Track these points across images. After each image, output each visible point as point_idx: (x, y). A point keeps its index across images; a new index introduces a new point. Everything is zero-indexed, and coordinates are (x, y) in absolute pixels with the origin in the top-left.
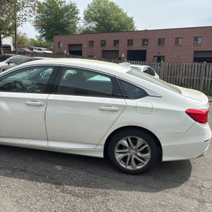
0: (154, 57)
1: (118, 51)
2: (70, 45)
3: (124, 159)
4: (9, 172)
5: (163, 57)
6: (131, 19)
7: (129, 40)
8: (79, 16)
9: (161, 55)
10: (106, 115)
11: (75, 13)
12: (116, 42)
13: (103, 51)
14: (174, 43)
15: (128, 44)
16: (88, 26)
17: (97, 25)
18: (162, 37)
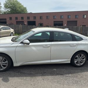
0: (39, 24)
1: (23, 21)
3: (77, 63)
4: (41, 74)
5: (43, 24)
6: (26, 8)
7: (28, 17)
8: (1, 6)
9: (41, 23)
12: (22, 18)
13: (17, 22)
14: (46, 18)
15: (28, 19)
16: (6, 10)
17: (11, 10)
18: (41, 16)
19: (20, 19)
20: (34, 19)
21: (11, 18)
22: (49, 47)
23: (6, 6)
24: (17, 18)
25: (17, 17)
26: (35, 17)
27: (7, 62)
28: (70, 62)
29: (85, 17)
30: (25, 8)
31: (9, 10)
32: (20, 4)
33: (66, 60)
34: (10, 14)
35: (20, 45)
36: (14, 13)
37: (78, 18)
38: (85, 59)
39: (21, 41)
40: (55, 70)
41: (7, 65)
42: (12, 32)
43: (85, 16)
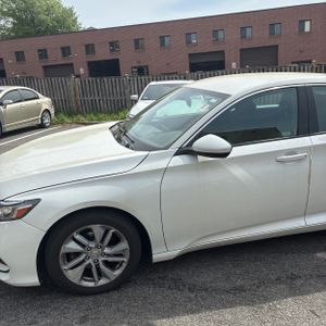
0: (133, 68)
1: (72, 64)
5: (147, 67)
7: (87, 46)
13: (45, 68)
14: (158, 45)
17: (13, 23)
19: (55, 58)
20: (111, 51)
21: (20, 56)
24: (43, 54)
25: (45, 50)
26: (114, 45)
29: (307, 28)
34: (13, 38)
35: (180, 160)
36: (28, 35)
37: (280, 36)
41: (125, 260)
43: (307, 25)
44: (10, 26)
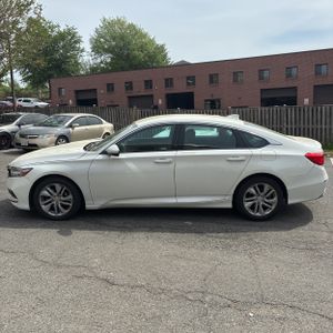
0: (206, 101)
1: (152, 96)
2: (77, 92)
3: (252, 207)
5: (219, 100)
6: (162, 47)
7: (166, 80)
8: (82, 47)
9: (215, 98)
10: (235, 165)
11: (76, 42)
12: (148, 84)
13: (129, 98)
15: (167, 86)
16: (99, 61)
17: (112, 58)
18: (214, 72)
20: (188, 84)
21: (110, 87)
22: (170, 163)
23: (97, 48)
24: (129, 86)
25: (131, 83)
26: (191, 80)
27: (70, 197)
28: (230, 205)
30: (161, 49)
31: (107, 58)
32: (145, 36)
33: (218, 198)
35: (101, 157)
38: (276, 199)
39: (103, 149)
40: (190, 223)
41: (71, 205)
42: (106, 131)
44: (109, 60)
